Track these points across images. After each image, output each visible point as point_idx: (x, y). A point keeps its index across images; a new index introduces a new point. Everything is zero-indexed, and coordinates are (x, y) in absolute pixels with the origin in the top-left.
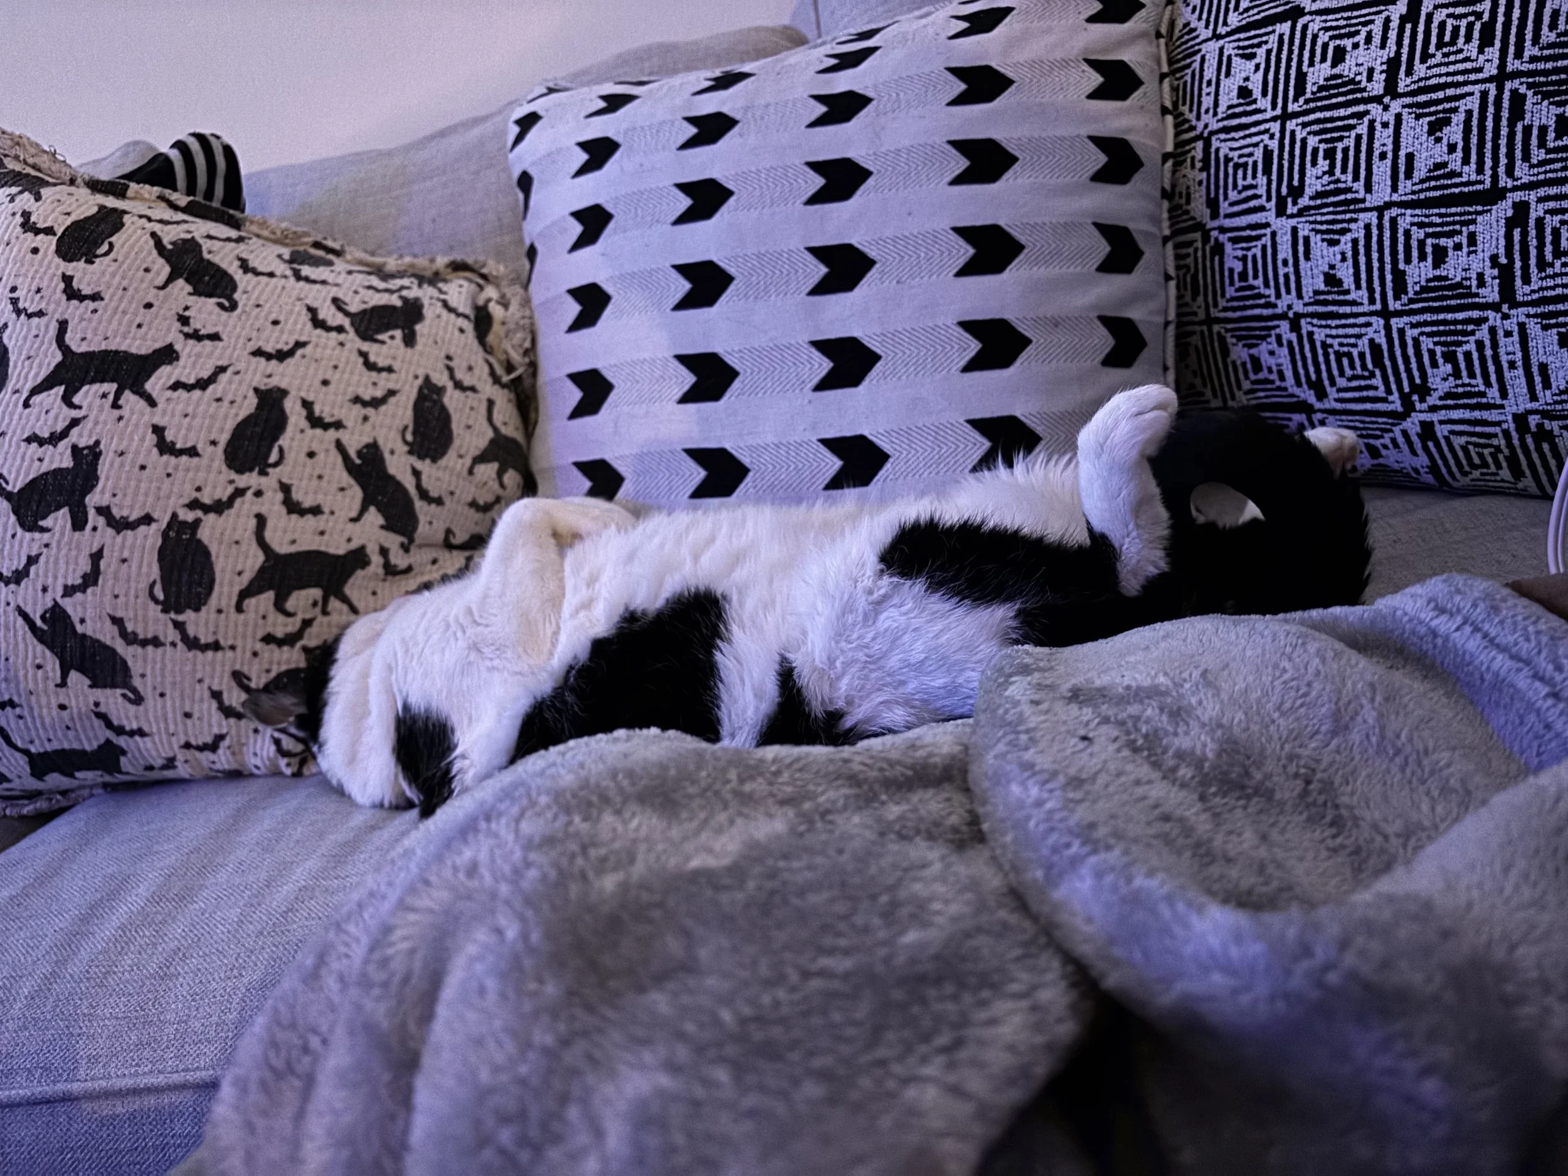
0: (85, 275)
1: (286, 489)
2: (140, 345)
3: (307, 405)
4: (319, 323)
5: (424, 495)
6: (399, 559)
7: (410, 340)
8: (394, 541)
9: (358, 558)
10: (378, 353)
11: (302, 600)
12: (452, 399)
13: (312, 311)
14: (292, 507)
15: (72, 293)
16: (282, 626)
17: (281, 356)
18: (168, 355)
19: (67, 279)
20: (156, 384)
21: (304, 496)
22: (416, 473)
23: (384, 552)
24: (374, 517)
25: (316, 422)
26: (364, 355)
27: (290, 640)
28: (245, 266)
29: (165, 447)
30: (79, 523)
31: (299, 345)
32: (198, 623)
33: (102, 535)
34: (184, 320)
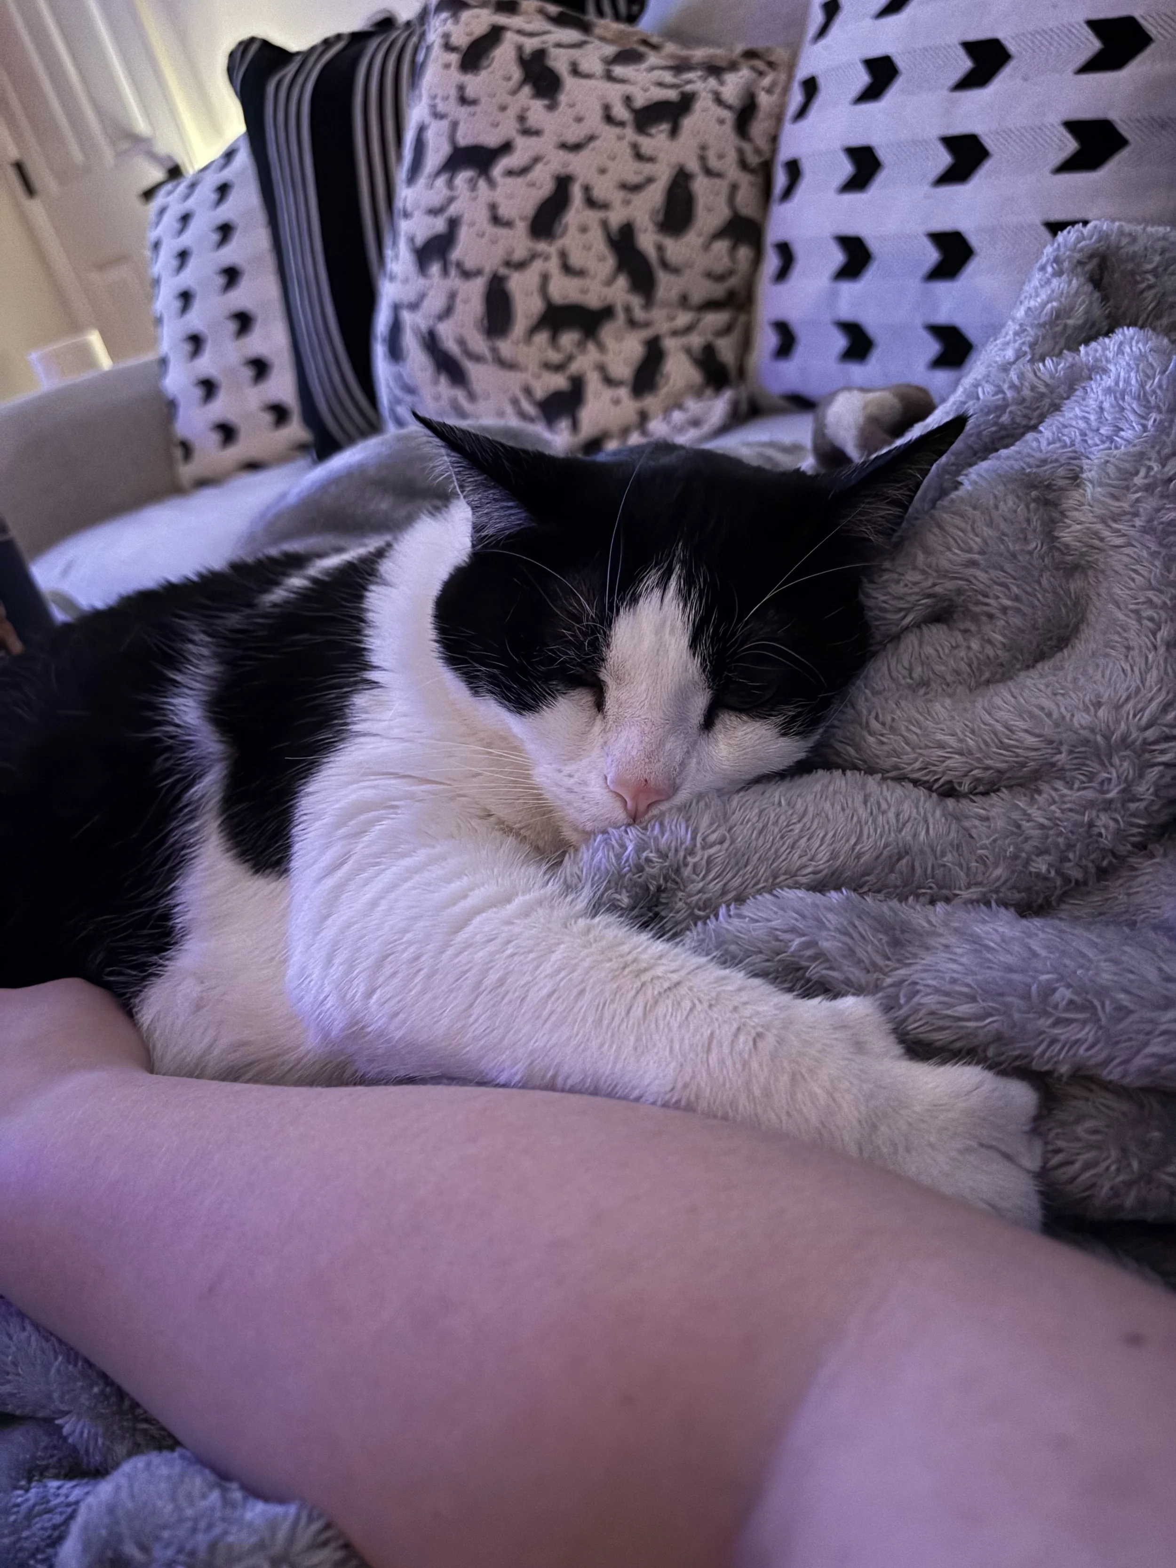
0: (474, 83)
1: (563, 255)
2: (492, 140)
3: (587, 189)
4: (609, 119)
5: (665, 265)
6: (639, 314)
7: (674, 132)
8: (636, 301)
9: (607, 313)
10: (647, 144)
11: (569, 339)
12: (701, 186)
13: (607, 108)
14: (567, 269)
15: (463, 100)
16: (555, 357)
17: (576, 147)
18: (506, 147)
19: (461, 88)
20: (497, 170)
21: (576, 259)
22: (660, 248)
23: (628, 309)
24: (622, 282)
25: (591, 202)
26: (635, 147)
27: (559, 368)
28: (575, 71)
29: (496, 220)
30: (445, 272)
31: (591, 138)
32: (506, 347)
33: (454, 281)
34: (522, 119)
